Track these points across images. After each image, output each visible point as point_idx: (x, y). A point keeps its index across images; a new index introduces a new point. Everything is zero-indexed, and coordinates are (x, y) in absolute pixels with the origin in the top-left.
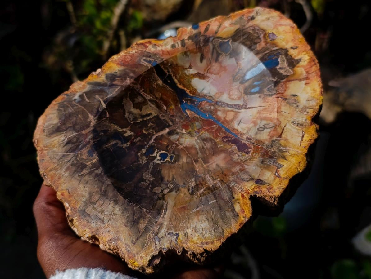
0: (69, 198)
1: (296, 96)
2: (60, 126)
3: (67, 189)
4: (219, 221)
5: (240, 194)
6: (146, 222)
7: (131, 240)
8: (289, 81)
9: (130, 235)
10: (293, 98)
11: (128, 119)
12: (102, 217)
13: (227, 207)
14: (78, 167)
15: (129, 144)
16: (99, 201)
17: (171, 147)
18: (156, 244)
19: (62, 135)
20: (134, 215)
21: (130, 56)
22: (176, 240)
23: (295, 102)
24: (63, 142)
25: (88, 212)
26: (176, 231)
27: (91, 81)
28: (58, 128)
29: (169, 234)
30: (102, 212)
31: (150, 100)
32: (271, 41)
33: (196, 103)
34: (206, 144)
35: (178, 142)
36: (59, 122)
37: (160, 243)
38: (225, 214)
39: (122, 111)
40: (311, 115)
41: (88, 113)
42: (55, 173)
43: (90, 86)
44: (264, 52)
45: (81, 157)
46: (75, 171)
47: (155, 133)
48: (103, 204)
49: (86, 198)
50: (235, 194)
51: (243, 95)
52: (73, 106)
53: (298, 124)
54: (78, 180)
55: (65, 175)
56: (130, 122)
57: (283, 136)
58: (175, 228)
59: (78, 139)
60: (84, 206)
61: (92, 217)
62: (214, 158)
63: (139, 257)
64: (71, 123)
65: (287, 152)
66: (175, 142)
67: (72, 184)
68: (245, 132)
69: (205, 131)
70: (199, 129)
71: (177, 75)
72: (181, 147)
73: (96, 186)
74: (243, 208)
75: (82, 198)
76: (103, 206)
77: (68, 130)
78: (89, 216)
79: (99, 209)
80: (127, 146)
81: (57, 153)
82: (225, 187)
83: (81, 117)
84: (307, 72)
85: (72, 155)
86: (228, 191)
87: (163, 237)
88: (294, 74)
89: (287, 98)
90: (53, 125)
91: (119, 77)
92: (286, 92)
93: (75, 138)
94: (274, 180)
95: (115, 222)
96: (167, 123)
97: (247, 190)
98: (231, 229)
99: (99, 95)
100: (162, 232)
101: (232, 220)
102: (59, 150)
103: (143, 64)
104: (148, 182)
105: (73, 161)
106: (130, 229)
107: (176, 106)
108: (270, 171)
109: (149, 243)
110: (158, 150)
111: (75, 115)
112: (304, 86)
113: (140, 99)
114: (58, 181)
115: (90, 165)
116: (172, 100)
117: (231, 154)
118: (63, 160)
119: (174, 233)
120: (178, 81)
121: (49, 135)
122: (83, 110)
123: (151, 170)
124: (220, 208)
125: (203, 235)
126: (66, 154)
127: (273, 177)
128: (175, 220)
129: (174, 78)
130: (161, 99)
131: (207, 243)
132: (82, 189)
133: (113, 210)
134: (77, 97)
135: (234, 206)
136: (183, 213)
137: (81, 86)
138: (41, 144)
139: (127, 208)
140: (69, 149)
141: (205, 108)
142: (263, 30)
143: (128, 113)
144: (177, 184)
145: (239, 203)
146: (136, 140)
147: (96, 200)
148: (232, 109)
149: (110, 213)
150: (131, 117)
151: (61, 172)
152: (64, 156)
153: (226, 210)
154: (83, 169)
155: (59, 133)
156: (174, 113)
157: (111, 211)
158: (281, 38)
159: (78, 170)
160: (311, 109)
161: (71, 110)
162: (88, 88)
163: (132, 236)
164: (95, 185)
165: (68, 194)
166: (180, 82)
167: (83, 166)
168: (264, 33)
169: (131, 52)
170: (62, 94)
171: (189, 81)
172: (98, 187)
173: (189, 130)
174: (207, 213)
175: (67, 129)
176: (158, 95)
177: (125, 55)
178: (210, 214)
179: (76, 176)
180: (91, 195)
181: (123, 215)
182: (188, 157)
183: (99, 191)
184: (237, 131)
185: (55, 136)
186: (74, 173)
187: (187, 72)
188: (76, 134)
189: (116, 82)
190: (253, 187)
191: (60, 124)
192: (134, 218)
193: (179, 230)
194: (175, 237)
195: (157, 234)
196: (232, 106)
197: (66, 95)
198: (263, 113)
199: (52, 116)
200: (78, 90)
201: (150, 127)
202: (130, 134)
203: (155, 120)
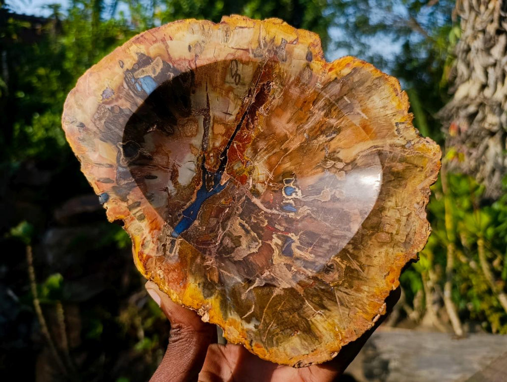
0: (394, 270)
1: (189, 46)
2: (301, 331)
3: (385, 278)
4: (367, 86)
5: (330, 73)
6: (394, 163)
7: (419, 173)
8: (170, 59)
9: (415, 177)
10: (193, 49)
11: (258, 247)
12: (404, 219)
13: (349, 82)
14: (351, 277)
15: (290, 235)
16: (386, 231)
17: (274, 187)
18: (414, 144)
19: (313, 320)
20: (391, 181)
21: (167, 275)
22: (403, 123)
23: (199, 46)
24: (323, 315)
25: (405, 238)
26: (393, 127)
27: (221, 315)
28: (304, 331)
29: (399, 133)
30: (398, 221)
31: (224, 229)
32: (115, 93)
33: (210, 176)
34: (261, 147)
35: (265, 182)
36: (295, 335)
37: (412, 139)
38: (357, 82)
39: (251, 257)
40: (212, 25)
41: (271, 299)
42: (369, 305)
43: (229, 314)
44: (133, 97)
45: (337, 279)
46: (358, 279)
47: (263, 212)
48: (388, 224)
49: (389, 248)
50: (330, 78)
51: (191, 117)
52: (266, 325)
53: (226, 36)
54: (369, 270)
55: (367, 290)
56: (261, 244)
57: (246, 47)
58: (390, 129)
59: (313, 295)
60: (399, 247)
61: (408, 230)
62: (278, 131)
63: (434, 157)
64: (293, 317)
65: (265, 39)
66: (266, 185)
67: (376, 274)
68: (240, 103)
69: (244, 155)
70: (243, 163)
71: (181, 204)
72: (271, 176)
73: (370, 242)
74: (344, 65)
75: (390, 254)
76: (392, 223)
77: (304, 315)
78: (408, 234)
79: (397, 226)
80: (294, 235)
81: (340, 315)
82: (325, 92)
83: (281, 306)
84: (155, 42)
85: (338, 294)
86: (329, 87)
87: (405, 139)
88: (160, 55)
89: (194, 55)
90: (303, 341)
91: (205, 277)
92: (186, 58)
93: (313, 301)
94: (302, 43)
95: (406, 201)
96: (244, 202)
97: (323, 67)
98: (371, 71)
99: (240, 294)
100: (399, 141)
101: (362, 73)
102: (336, 315)
103: (177, 251)
104: (334, 191)
105: (346, 288)
106: (407, 179)
107: (220, 198)
108: (293, 50)
109: (417, 151)
110: (283, 200)
111: (280, 316)
112: (174, 42)
113: (227, 241)
114: (378, 296)
115: (345, 262)
116: (214, 204)
117: (272, 110)
118: (349, 302)
119: (396, 128)
120: (187, 202)
121: (318, 340)
122: (269, 308)
123: (315, 196)
124: (352, 89)
125: (388, 98)
126: (339, 303)
127: (300, 45)
128: (382, 132)
129: (185, 207)
130: (217, 216)
131: (395, 90)
132: (378, 259)
133: (393, 208)
134: (251, 326)
135: (345, 75)
136: (371, 127)
137: (232, 328)
138: (335, 345)
139: (385, 193)
140: (331, 302)
141: (213, 163)
142: (99, 107)
143: (251, 250)
144: (325, 157)
145: (340, 71)
146: (282, 229)
147: (387, 235)
148: (210, 129)
149: (397, 210)
150: (254, 244)
151: (365, 296)
152: (342, 304)
153: (353, 81)
154: (352, 269)
155: (313, 326)
156: (230, 197)
157: (394, 210)
158: (109, 83)
159: (356, 275)
160: (205, 27)
161: (273, 326)
162: (233, 316)
163: (415, 174)
164: (369, 245)
165: (390, 274)
166: (189, 199)
167: (349, 271)
168: (103, 105)
169: (162, 276)
170: (251, 351)
171: (184, 188)
172: (370, 239)
173: (246, 175)
174: (362, 101)
175: (303, 318)
176: (213, 222)
177: (167, 284)
178: (363, 97)
179: (364, 274)
180: (382, 244)
181: (394, 194)
182: (283, 162)
183: (375, 235)
184: (239, 113)
185: (317, 331)
186: (361, 280)
187: (173, 192)
188: (306, 301)
189: (216, 279)
190: (317, 62)
191: (297, 332)
192: (394, 180)
193: (391, 124)
194: (400, 126)
195: (403, 146)
196: (206, 130)
197: (251, 344)
198: (216, 82)
199: (289, 350)
200: (240, 330)
201: (257, 219)
202: (275, 238)
203: (246, 217)
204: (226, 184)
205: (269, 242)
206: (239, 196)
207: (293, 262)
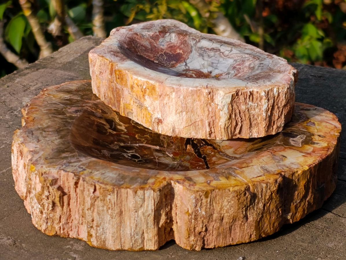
6: (70, 155)
7: (47, 157)
12: (41, 139)
15: (115, 132)
16: (50, 132)
17: (149, 157)
20: (66, 148)
25: (34, 133)
29: (79, 167)
30: (45, 137)
35: (157, 158)
38: (137, 178)
47: (145, 143)
49: (42, 127)
60: (35, 129)
61: (34, 136)
66: (155, 156)
69: (189, 163)
70: (185, 160)
72: (157, 161)
76: (49, 135)
78: (32, 135)
79: (44, 135)
87: (72, 166)
96: (163, 144)
100: (75, 164)
110: (135, 151)
132: (46, 122)
141: (206, 151)
145: (156, 179)
146: (123, 136)
154: (61, 115)
163: (50, 155)
173: (176, 157)
180: (48, 127)
194: (82, 170)
195: (70, 163)
201: (145, 137)
202: (124, 129)
203: (154, 136)
204: (186, 147)
205: (127, 125)
206: (170, 146)
207: (102, 115)
